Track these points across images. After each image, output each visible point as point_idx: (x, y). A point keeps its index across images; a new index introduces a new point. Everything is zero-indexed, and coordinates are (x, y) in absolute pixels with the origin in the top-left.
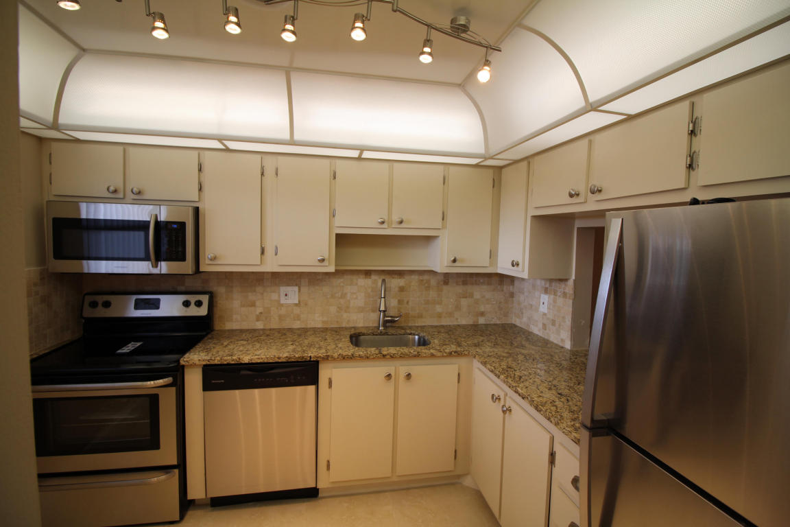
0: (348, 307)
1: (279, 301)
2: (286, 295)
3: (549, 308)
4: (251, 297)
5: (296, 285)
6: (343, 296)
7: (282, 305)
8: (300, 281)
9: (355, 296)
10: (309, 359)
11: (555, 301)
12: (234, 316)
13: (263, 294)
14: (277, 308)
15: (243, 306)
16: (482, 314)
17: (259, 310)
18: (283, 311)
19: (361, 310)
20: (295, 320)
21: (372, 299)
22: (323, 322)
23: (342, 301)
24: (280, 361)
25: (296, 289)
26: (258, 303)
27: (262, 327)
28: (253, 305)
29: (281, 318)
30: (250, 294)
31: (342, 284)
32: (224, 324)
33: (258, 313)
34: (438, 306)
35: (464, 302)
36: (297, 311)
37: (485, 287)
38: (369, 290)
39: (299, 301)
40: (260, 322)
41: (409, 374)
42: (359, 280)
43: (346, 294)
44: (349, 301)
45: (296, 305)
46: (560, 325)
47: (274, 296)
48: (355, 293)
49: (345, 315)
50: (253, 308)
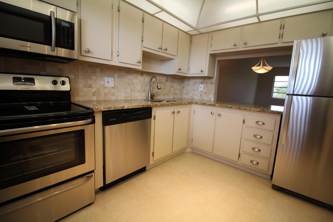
0: (135, 90)
1: (104, 85)
2: (108, 82)
3: (203, 89)
4: (90, 82)
5: (113, 77)
6: (133, 84)
7: (106, 87)
8: (114, 75)
9: (137, 85)
10: (150, 106)
11: (206, 86)
12: (80, 93)
13: (96, 81)
14: (104, 89)
15: (85, 87)
16: (176, 94)
17: (94, 90)
18: (106, 91)
19: (139, 91)
20: (112, 96)
21: (143, 86)
22: (125, 97)
23: (132, 87)
24: (140, 107)
25: (113, 79)
26: (93, 86)
27: (96, 99)
28: (91, 87)
29: (106, 94)
30: (89, 80)
31: (132, 79)
32: (74, 98)
33: (93, 92)
34: (164, 91)
35: (172, 89)
36: (113, 91)
37: (177, 83)
38: (142, 82)
39: (114, 86)
40: (95, 97)
41: (179, 111)
42: (139, 77)
43: (134, 83)
44: (135, 87)
45: (113, 88)
46: (209, 94)
47: (102, 83)
48: (137, 83)
49: (133, 93)
50: (90, 89)
